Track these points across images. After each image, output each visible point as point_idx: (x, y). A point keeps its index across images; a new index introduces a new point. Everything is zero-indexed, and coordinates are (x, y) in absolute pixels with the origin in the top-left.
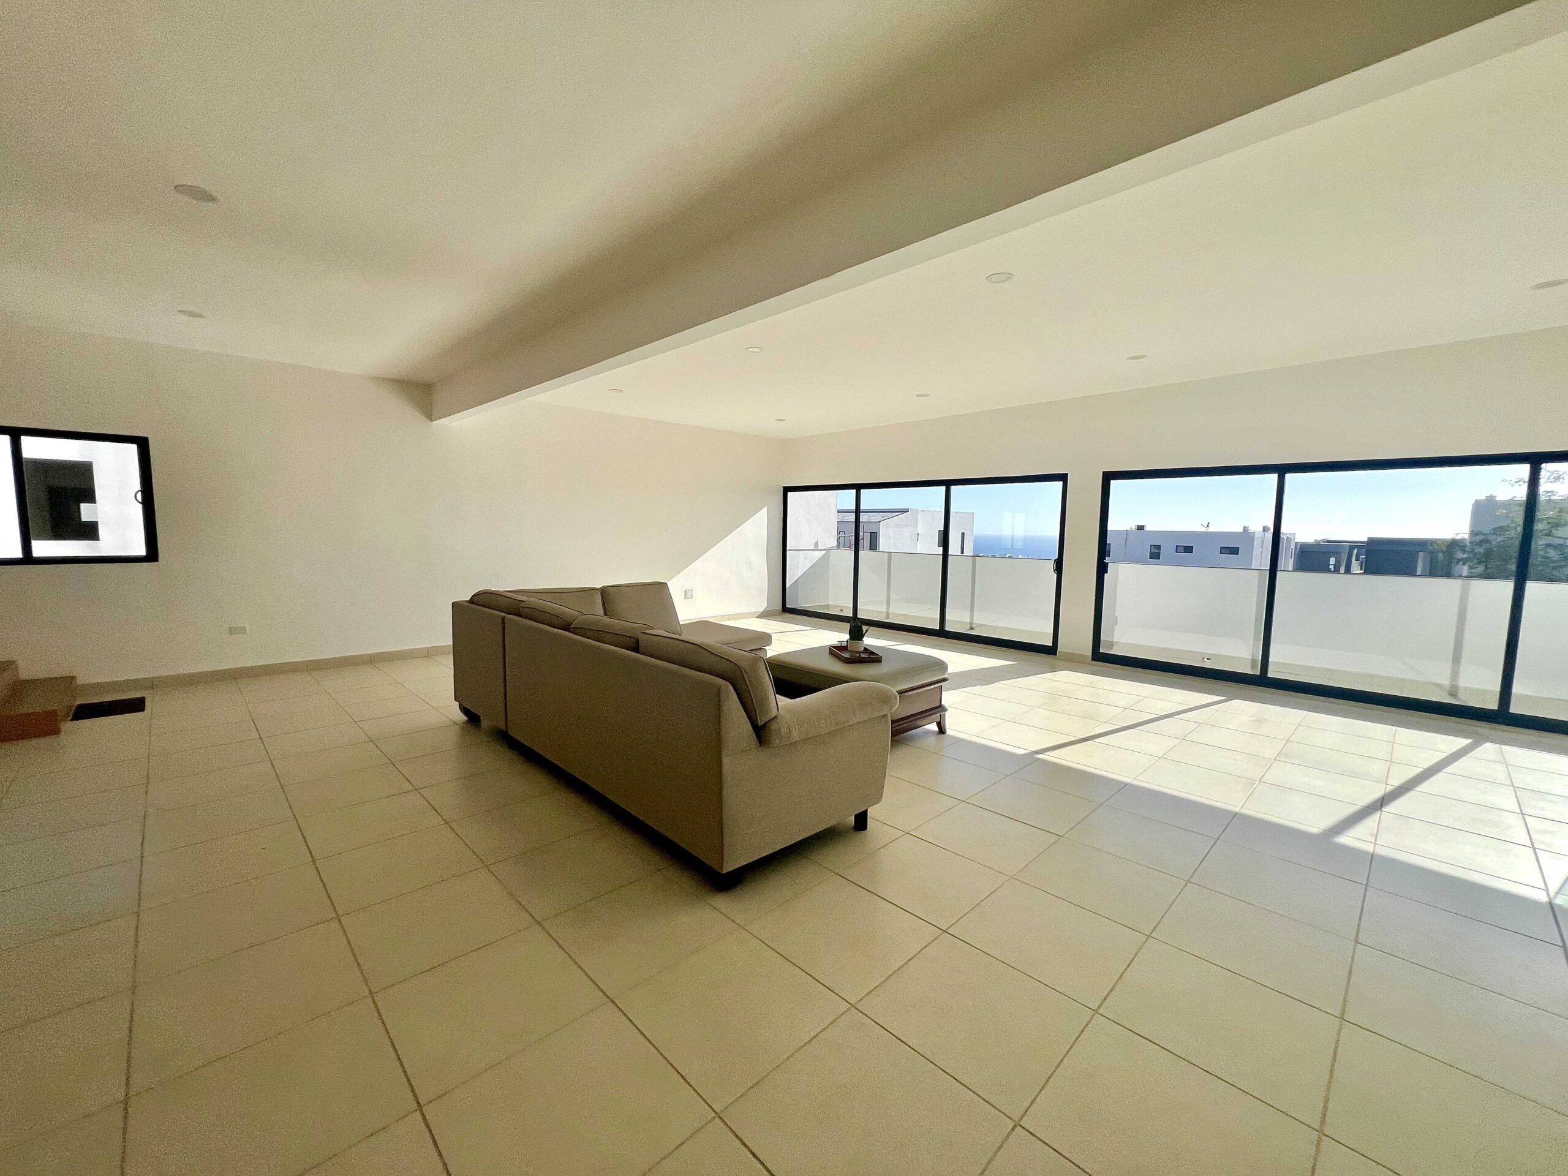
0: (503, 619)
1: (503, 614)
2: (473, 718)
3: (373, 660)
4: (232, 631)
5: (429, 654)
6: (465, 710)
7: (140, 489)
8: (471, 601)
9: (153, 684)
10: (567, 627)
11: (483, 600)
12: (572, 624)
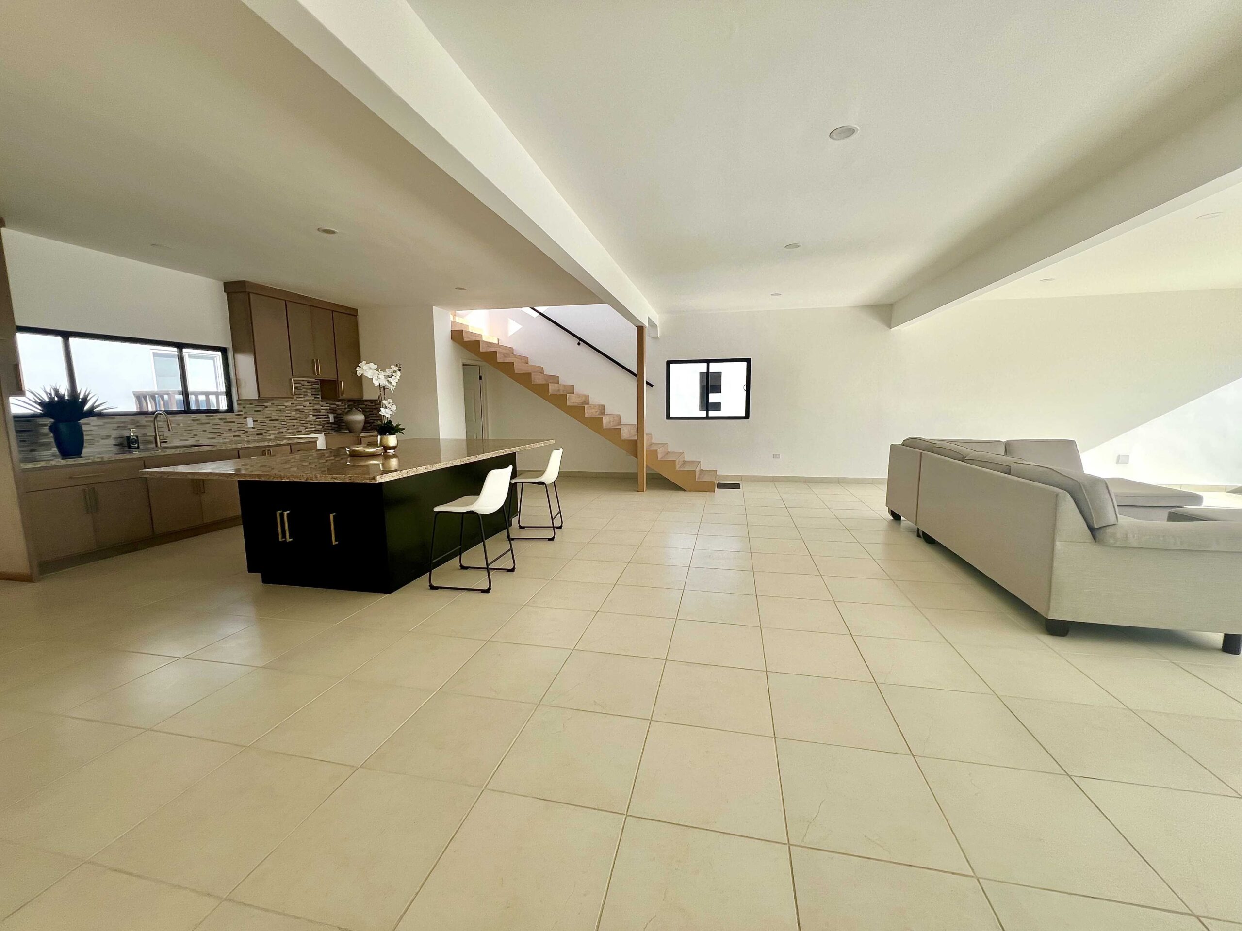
0: (921, 453)
1: (921, 451)
2: (896, 517)
3: (839, 482)
4: (774, 456)
5: (873, 482)
6: (893, 514)
7: (745, 383)
8: (903, 444)
9: (742, 478)
10: (963, 459)
11: (911, 443)
12: (966, 457)
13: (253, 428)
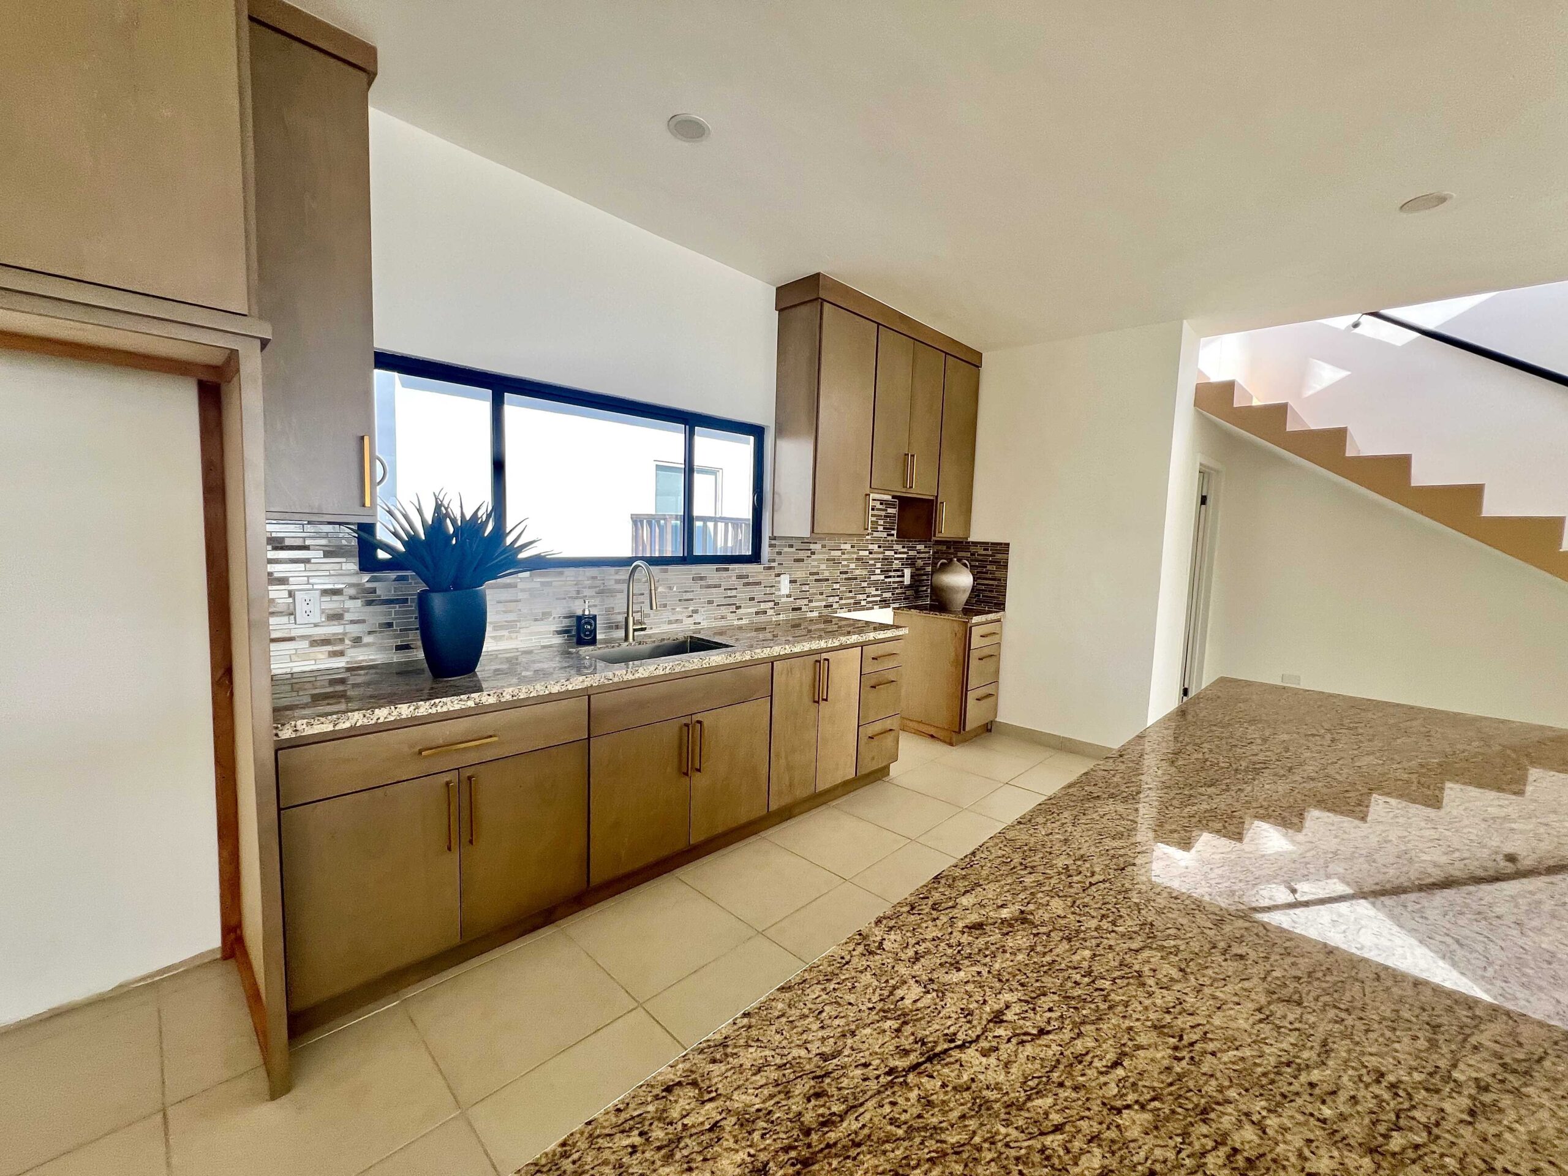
13: (789, 596)
